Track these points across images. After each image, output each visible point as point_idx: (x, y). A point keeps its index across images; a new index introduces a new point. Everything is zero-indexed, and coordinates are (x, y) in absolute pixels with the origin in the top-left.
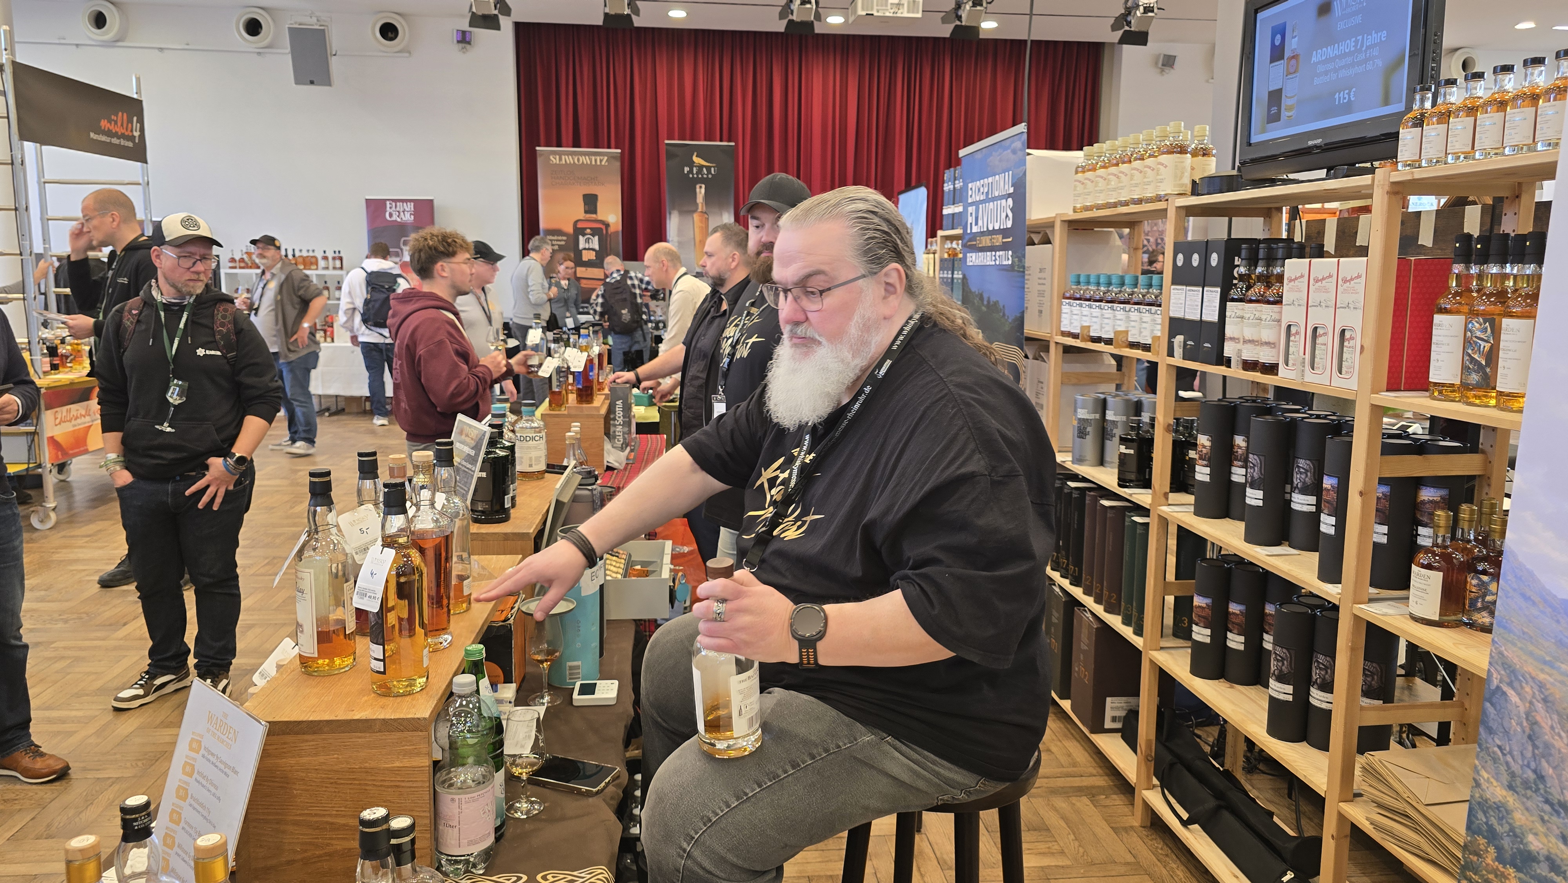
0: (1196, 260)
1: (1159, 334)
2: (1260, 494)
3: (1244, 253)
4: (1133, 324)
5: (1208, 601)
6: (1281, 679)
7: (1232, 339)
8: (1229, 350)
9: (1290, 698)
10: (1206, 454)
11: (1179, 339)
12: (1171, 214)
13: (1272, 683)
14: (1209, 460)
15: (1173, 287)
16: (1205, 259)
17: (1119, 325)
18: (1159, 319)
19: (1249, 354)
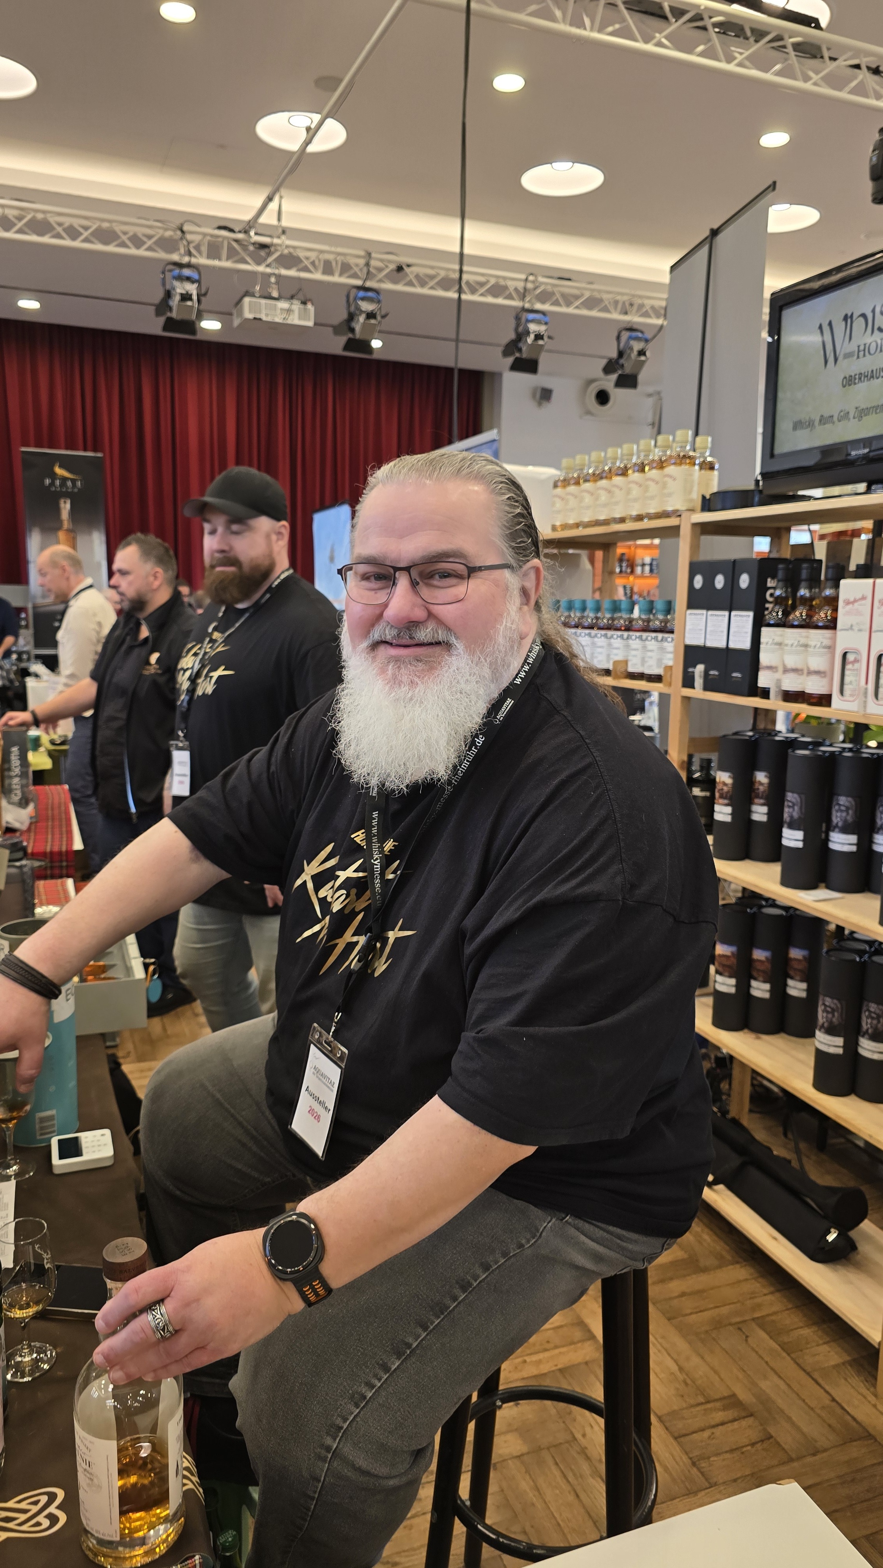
0: (720, 582)
1: (670, 663)
2: (800, 835)
3: (780, 574)
4: (633, 653)
5: (733, 949)
6: (831, 1031)
7: (770, 668)
8: (764, 680)
9: (840, 1051)
10: (728, 792)
11: (700, 668)
12: (686, 532)
13: (819, 1034)
14: (730, 799)
15: (689, 611)
16: (732, 581)
17: (616, 655)
18: (669, 646)
19: (791, 684)
